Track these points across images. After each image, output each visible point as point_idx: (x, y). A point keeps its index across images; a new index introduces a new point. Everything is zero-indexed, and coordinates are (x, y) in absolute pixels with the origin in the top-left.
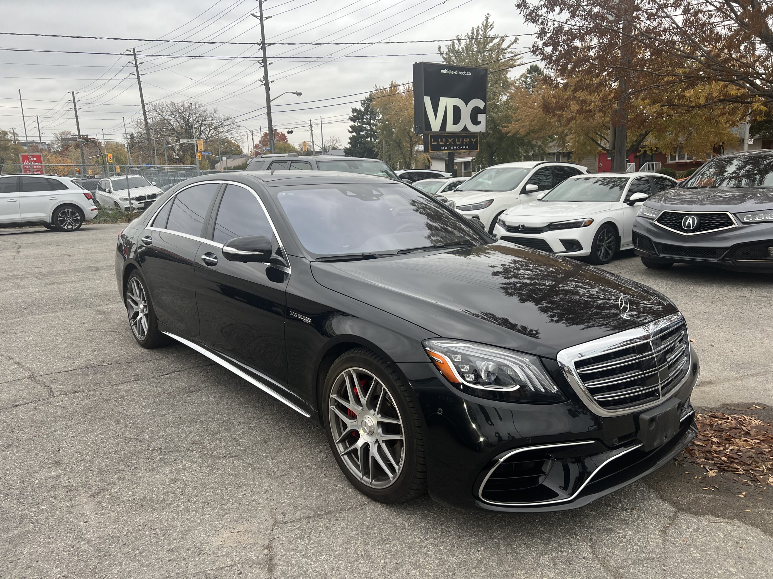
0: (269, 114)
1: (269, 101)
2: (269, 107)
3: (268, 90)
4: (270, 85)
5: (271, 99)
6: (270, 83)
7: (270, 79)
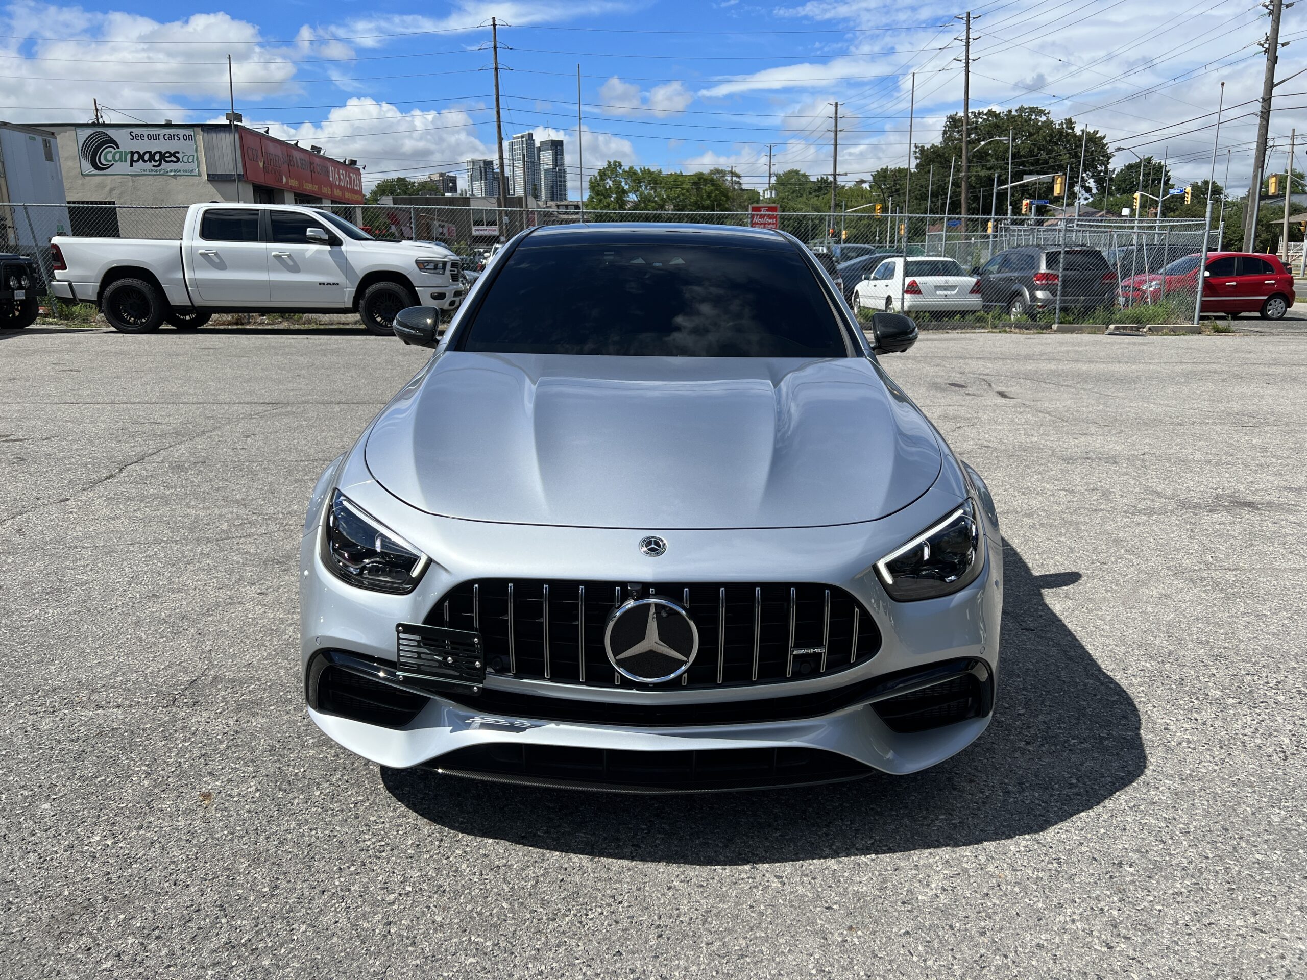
0: (1265, 115)
1: (1270, 85)
2: (1267, 100)
3: (1273, 60)
4: (1280, 51)
5: (1276, 81)
6: (1279, 46)
7: (1281, 40)
